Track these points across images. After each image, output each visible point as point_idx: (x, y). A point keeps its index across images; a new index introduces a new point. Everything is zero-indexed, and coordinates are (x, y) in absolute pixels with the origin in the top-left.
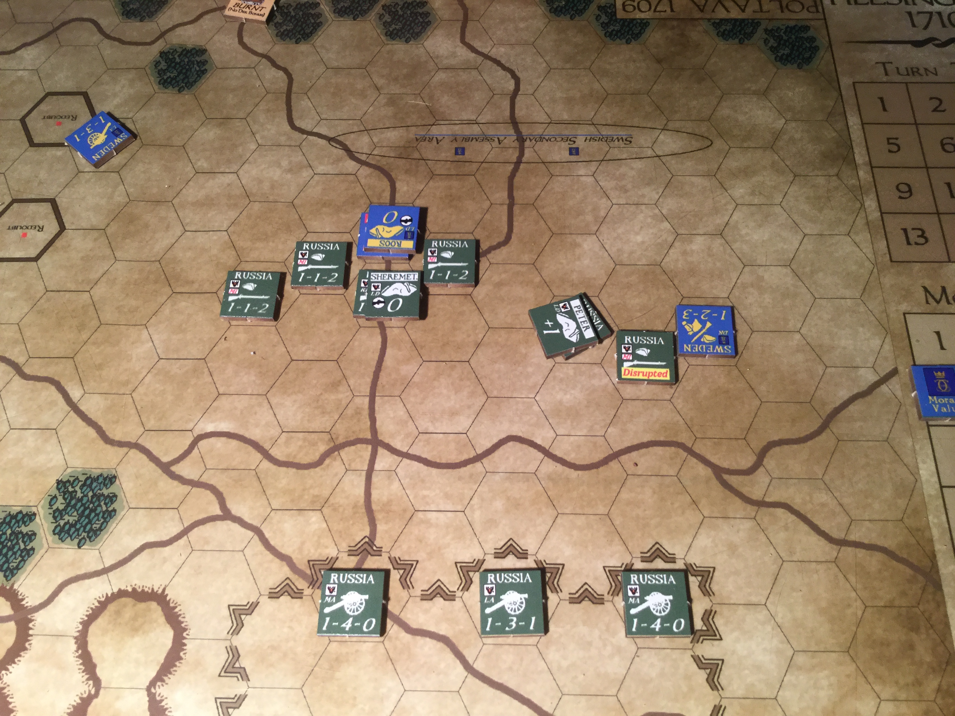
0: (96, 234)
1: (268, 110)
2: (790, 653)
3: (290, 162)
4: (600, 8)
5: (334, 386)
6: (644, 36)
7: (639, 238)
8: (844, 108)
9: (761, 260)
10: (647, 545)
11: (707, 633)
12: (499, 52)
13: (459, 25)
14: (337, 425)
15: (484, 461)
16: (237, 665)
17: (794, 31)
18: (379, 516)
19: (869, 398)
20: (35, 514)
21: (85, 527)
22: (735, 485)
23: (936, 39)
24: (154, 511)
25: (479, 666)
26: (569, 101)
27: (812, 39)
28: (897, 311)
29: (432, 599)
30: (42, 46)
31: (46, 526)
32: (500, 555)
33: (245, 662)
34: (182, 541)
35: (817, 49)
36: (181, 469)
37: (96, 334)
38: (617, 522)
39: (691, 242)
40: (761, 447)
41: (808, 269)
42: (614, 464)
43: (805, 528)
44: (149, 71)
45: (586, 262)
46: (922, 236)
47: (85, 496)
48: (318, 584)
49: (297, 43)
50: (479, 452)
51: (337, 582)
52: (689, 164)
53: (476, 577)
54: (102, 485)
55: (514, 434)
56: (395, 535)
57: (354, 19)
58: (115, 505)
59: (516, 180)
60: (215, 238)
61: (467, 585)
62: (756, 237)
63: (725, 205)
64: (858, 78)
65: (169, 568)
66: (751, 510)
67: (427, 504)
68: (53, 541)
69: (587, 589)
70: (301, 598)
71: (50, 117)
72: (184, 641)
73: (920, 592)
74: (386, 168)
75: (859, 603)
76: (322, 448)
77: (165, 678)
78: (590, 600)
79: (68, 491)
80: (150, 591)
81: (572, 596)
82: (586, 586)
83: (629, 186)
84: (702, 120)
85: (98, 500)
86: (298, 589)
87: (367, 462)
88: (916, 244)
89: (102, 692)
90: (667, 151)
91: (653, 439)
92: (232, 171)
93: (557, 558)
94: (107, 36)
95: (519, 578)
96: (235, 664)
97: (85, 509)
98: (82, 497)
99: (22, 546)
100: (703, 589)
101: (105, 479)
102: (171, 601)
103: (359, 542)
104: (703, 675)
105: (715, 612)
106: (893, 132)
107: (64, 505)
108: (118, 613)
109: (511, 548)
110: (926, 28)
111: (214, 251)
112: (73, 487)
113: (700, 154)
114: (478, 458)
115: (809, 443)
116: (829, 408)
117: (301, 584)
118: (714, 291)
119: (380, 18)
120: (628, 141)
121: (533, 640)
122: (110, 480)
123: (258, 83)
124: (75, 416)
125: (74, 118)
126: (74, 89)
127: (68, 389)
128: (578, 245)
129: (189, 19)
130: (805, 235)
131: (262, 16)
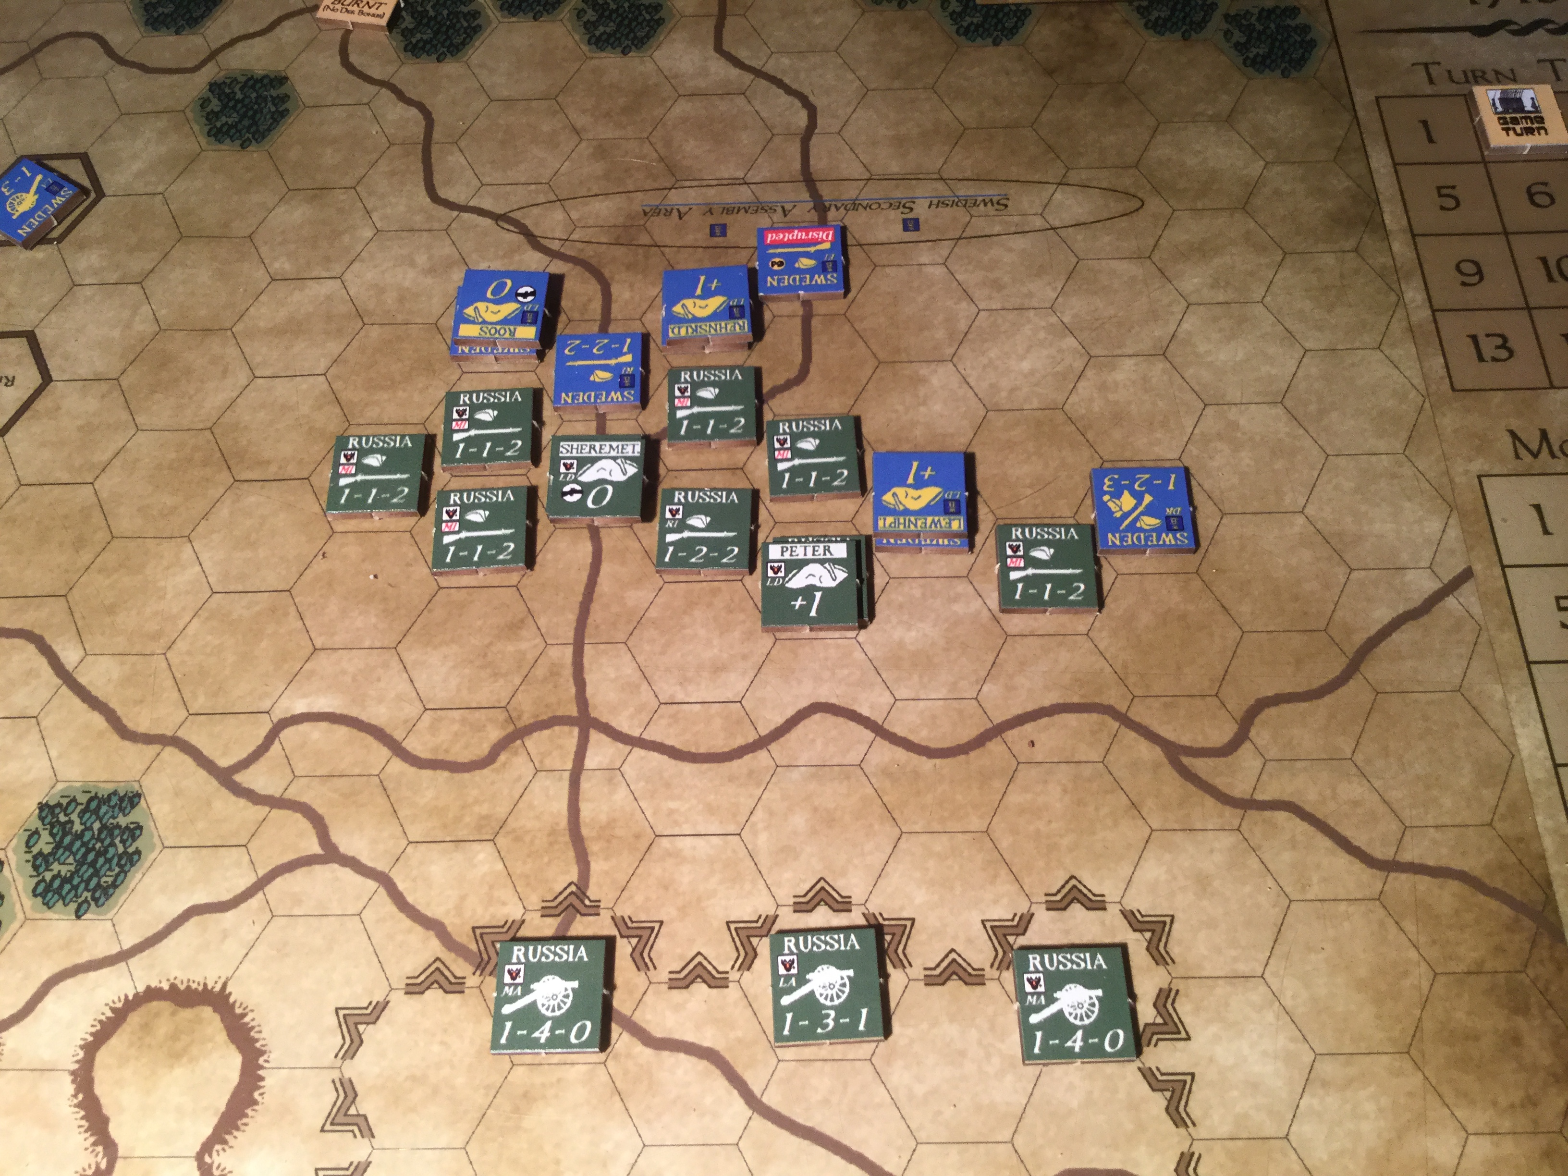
0: (104, 386)
1: (393, 173)
2: (1308, 1057)
3: (430, 258)
5: (513, 628)
6: (1023, 32)
7: (1026, 365)
8: (1362, 140)
9: (1233, 394)
10: (1055, 880)
11: (1165, 1028)
12: (780, 65)
13: (711, 23)
14: (519, 696)
15: (773, 747)
16: (353, 1111)
17: (1273, 16)
18: (593, 847)
19: (1425, 619)
21: (88, 882)
22: (1202, 775)
23: (1511, 22)
24: (204, 850)
25: (772, 1099)
26: (900, 142)
27: (1305, 29)
28: (1467, 472)
29: (687, 987)
31: (20, 881)
32: (803, 906)
33: (365, 1106)
34: (255, 902)
35: (1313, 44)
36: (252, 778)
37: (104, 555)
38: (1004, 844)
39: (1113, 368)
40: (1245, 708)
41: (1313, 408)
42: (995, 746)
43: (1324, 843)
44: (190, 115)
45: (937, 407)
46: (1504, 346)
47: (87, 829)
48: (489, 968)
49: (439, 60)
50: (764, 732)
51: (523, 960)
52: (1107, 239)
53: (764, 946)
54: (116, 810)
55: (823, 700)
56: (622, 878)
57: (535, 19)
58: (139, 844)
60: (304, 387)
61: (747, 960)
62: (1222, 356)
63: (1170, 305)
64: (1384, 90)
65: (233, 948)
66: (1231, 815)
67: (676, 823)
68: (33, 908)
69: (954, 960)
70: (463, 992)
72: (261, 1072)
73: (1527, 946)
74: (594, 262)
75: (1424, 967)
76: (495, 734)
77: (227, 1137)
78: (960, 978)
79: (58, 821)
80: (200, 988)
81: (928, 973)
82: (953, 955)
83: (1006, 279)
84: (1126, 167)
85: (111, 835)
86: (455, 977)
87: (572, 756)
88: (1494, 359)
89: (119, 1165)
90: (1067, 217)
91: (1061, 701)
92: (333, 274)
93: (902, 908)
94: (121, 61)
95: (837, 943)
96: (348, 1109)
97: (88, 852)
98: (83, 831)
100: (1155, 953)
101: (121, 799)
102: (237, 1005)
103: (561, 893)
104: (1158, 1102)
105: (1177, 992)
106: (1446, 175)
107: (52, 846)
108: (146, 1028)
109: (823, 895)
110: (1493, 5)
111: (305, 410)
112: (66, 815)
113: (1124, 223)
114: (762, 743)
115: (1328, 699)
116: (1359, 639)
117: (460, 968)
118: (1156, 449)
119: (578, 15)
120: (1002, 204)
121: (865, 1049)
122: (131, 800)
123: (375, 129)
124: (70, 693)
126: (65, 150)
127: (57, 648)
128: (923, 380)
129: (258, 28)
130: (1306, 351)
131: (381, 16)
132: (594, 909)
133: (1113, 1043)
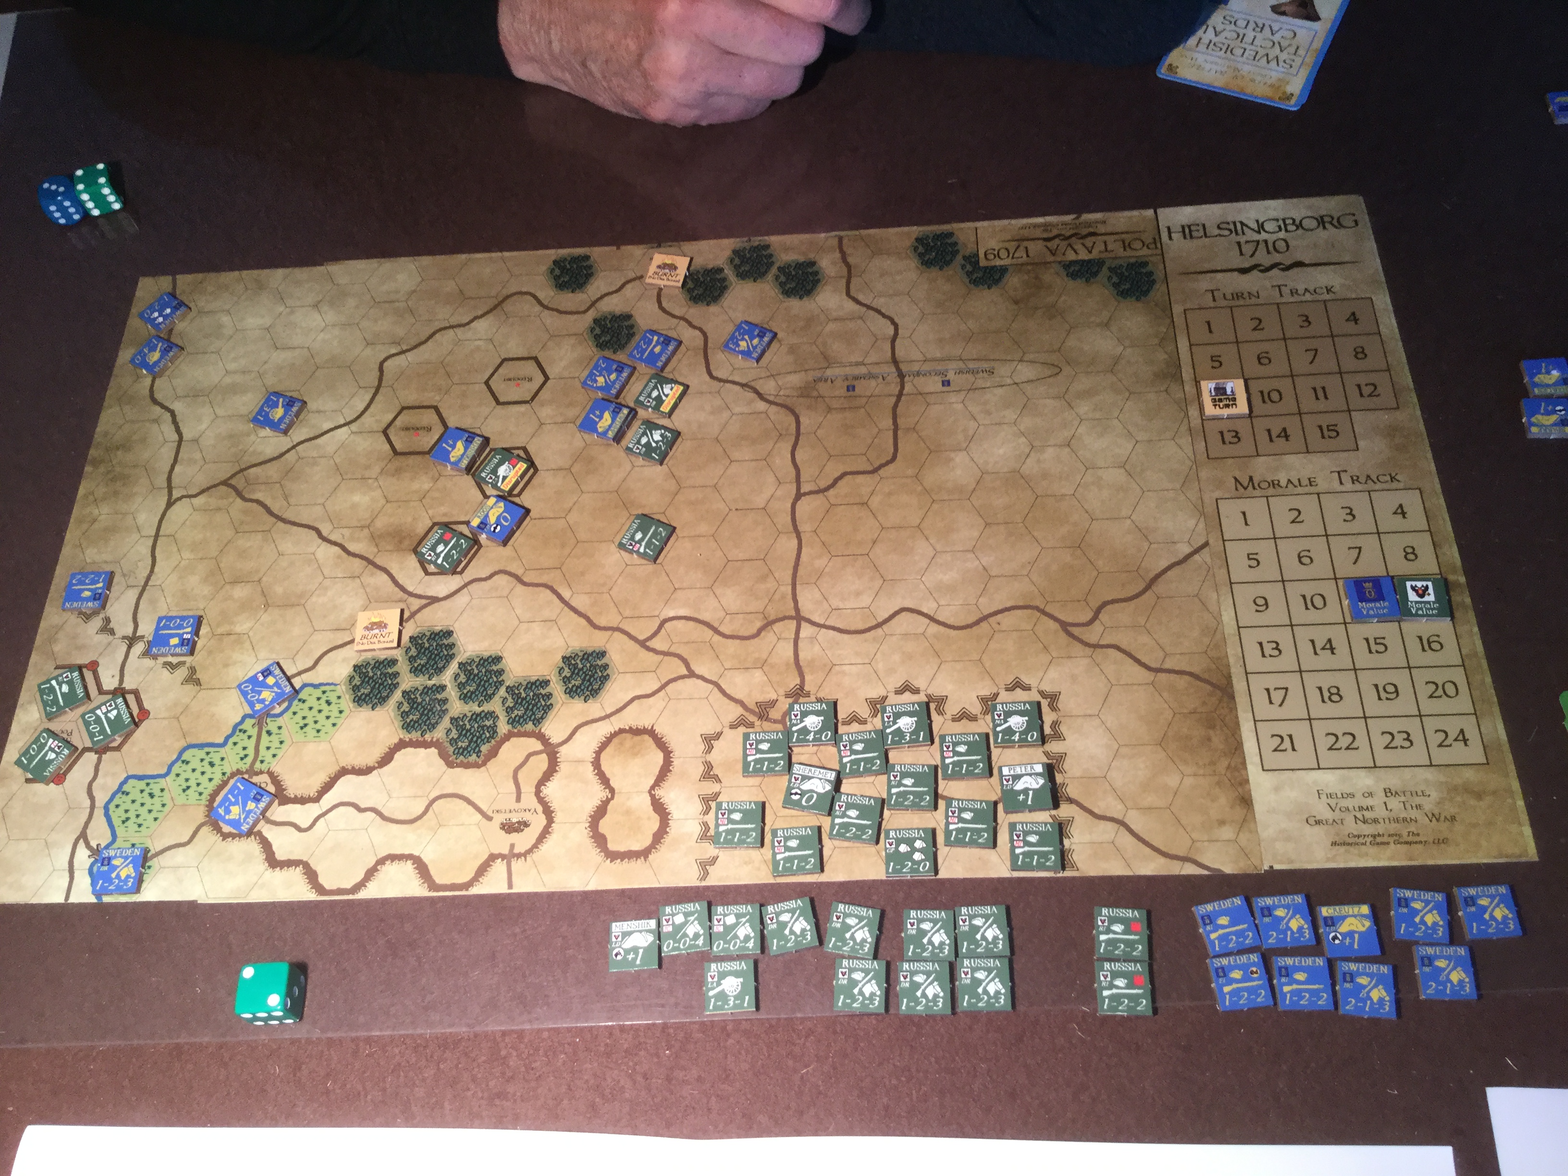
0: (564, 472)
1: (689, 364)
2: (1116, 746)
3: (712, 406)
4: (964, 257)
5: (763, 578)
6: (1004, 280)
7: (1001, 451)
8: (1175, 333)
9: (1101, 463)
10: (1010, 679)
11: (1057, 736)
12: (879, 303)
13: (844, 281)
14: (768, 608)
15: (884, 626)
16: (712, 773)
17: (1134, 268)
18: (806, 670)
19: (1183, 565)
20: (549, 681)
21: (588, 688)
22: (1076, 634)
23: (1260, 265)
24: (637, 674)
26: (941, 340)
27: (1151, 273)
28: (1210, 497)
29: (850, 724)
30: (490, 318)
31: (559, 688)
32: (899, 692)
33: (716, 771)
34: (662, 693)
35: (1154, 282)
36: (654, 644)
37: (575, 550)
38: (987, 665)
39: (1044, 452)
40: (1098, 606)
41: (1138, 469)
42: (984, 625)
43: (1131, 661)
44: (586, 337)
45: (959, 472)
46: (1236, 436)
47: (584, 666)
48: (765, 719)
49: (708, 305)
50: (880, 620)
52: (1043, 388)
54: (596, 658)
55: (906, 606)
56: (819, 682)
57: (755, 281)
58: (608, 672)
59: (898, 409)
61: (876, 713)
62: (1097, 445)
63: (1072, 420)
64: (1188, 306)
65: (654, 712)
66: (1089, 651)
67: (842, 659)
68: (566, 699)
69: (964, 713)
70: (754, 727)
71: (510, 380)
72: (672, 760)
73: (1217, 702)
74: (790, 405)
75: (1170, 711)
76: (758, 624)
77: (661, 784)
78: (968, 718)
79: (571, 663)
80: (642, 728)
81: (951, 717)
82: (964, 711)
83: (993, 409)
84: (1053, 352)
85: (595, 669)
86: (750, 722)
87: (794, 632)
88: (1230, 443)
89: (616, 796)
90: (1024, 378)
91: (1016, 605)
93: (942, 692)
94: (546, 308)
95: (909, 708)
96: (710, 772)
97: (586, 675)
99: (543, 703)
100: (1051, 706)
101: (597, 654)
102: (659, 734)
103: (793, 688)
105: (1061, 721)
106: (1216, 350)
107: (570, 673)
108: (621, 744)
109: (908, 688)
110: (1252, 256)
112: (575, 661)
113: (1051, 380)
114: (879, 625)
115: (1134, 601)
116: (1152, 575)
117: (752, 718)
119: (776, 279)
120: (991, 372)
121: (928, 748)
122: (602, 654)
124: (568, 610)
125: (530, 380)
126: (526, 355)
127: (560, 591)
128: (951, 460)
129: (614, 289)
130: (1137, 442)
131: (678, 281)
132: (808, 695)
133: (1032, 737)
